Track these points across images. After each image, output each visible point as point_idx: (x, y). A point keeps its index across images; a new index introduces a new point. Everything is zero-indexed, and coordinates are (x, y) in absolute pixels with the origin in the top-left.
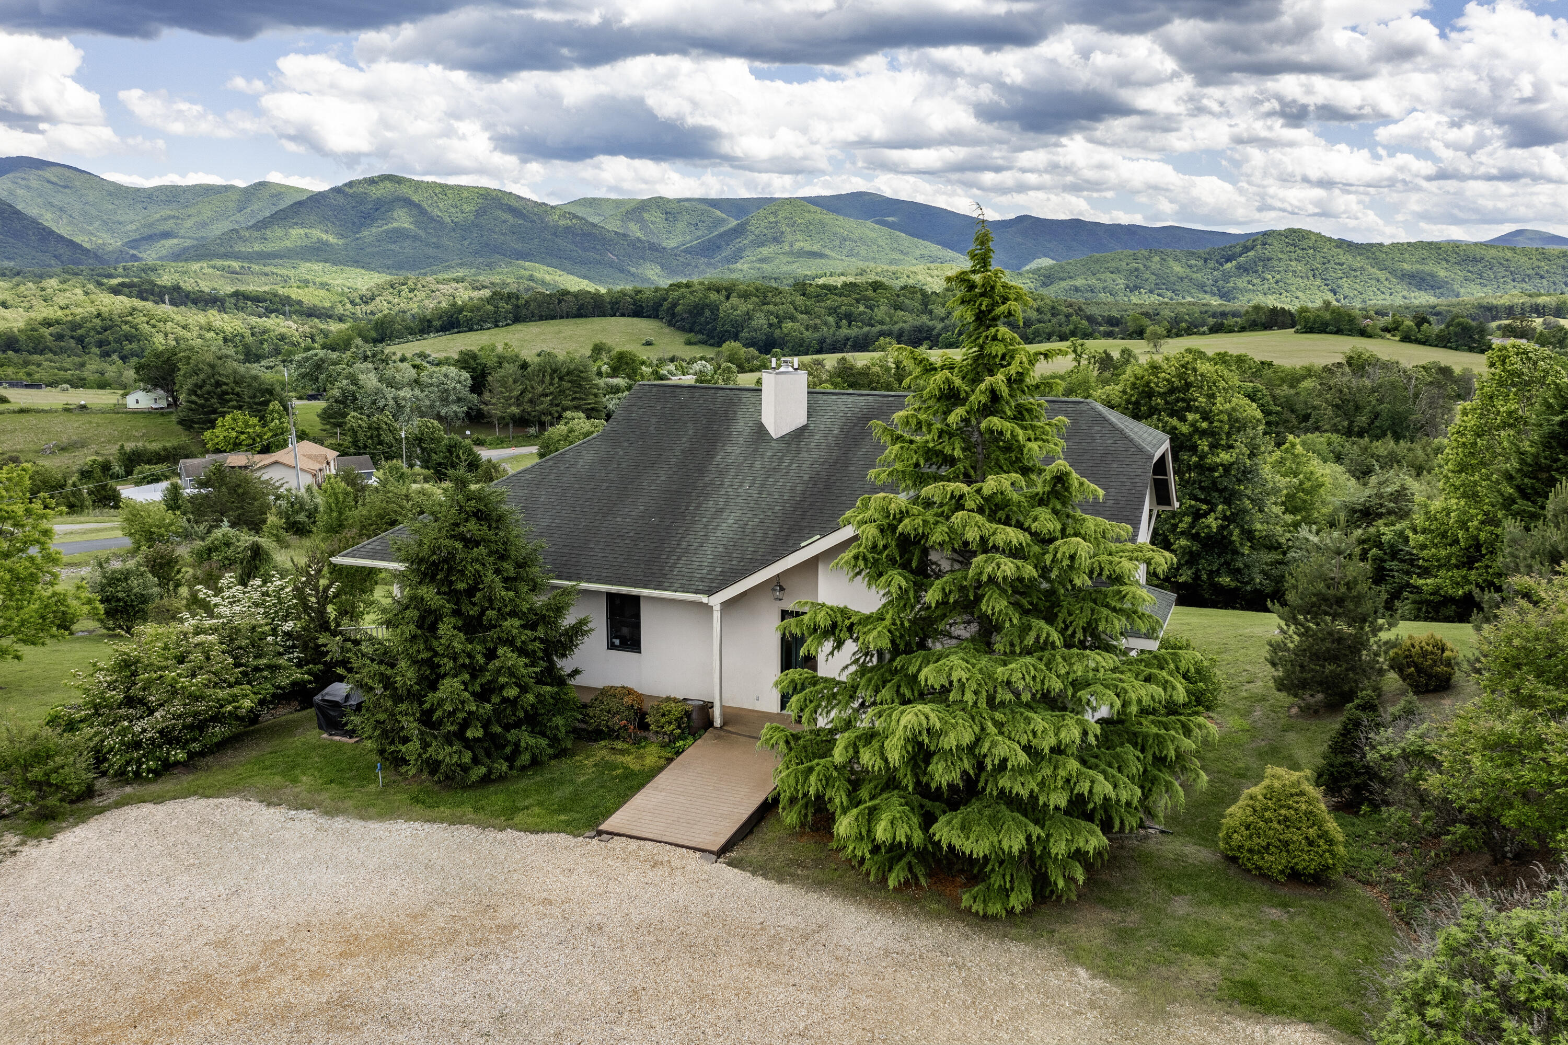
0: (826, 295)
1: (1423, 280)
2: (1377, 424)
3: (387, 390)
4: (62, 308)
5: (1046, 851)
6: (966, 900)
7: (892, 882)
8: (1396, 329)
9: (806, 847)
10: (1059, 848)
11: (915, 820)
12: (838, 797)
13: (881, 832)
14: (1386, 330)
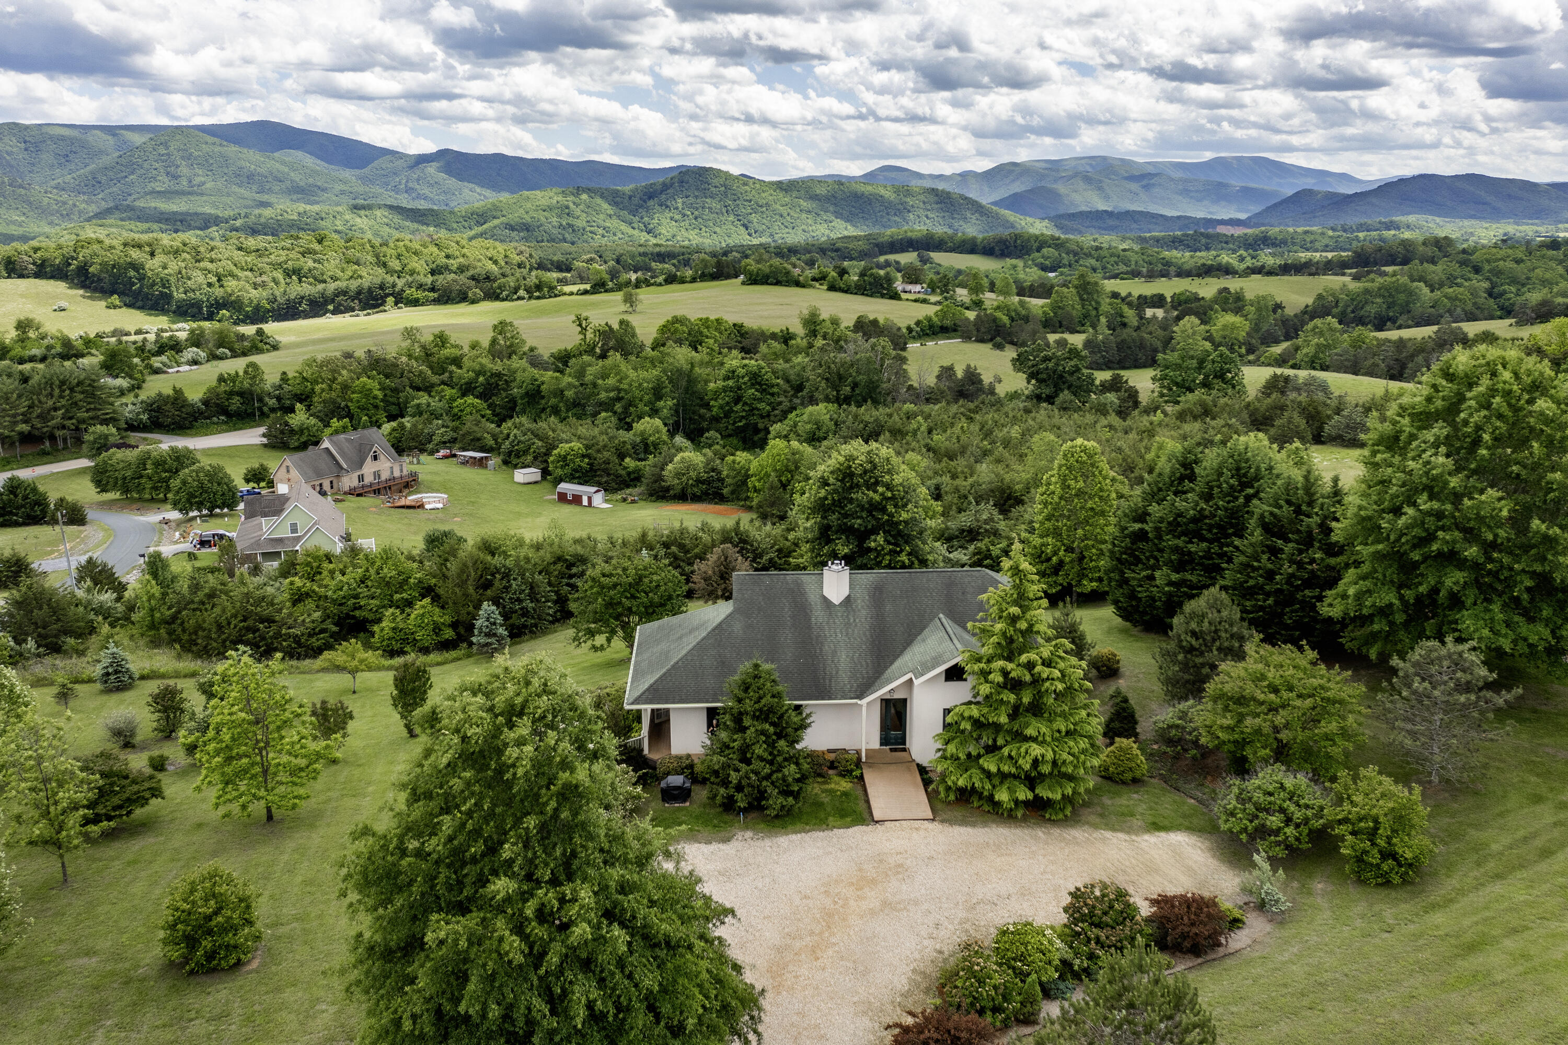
2: (858, 392)
6: (1047, 816)
8: (823, 279)
11: (1027, 789)
13: (1020, 796)
14: (814, 279)
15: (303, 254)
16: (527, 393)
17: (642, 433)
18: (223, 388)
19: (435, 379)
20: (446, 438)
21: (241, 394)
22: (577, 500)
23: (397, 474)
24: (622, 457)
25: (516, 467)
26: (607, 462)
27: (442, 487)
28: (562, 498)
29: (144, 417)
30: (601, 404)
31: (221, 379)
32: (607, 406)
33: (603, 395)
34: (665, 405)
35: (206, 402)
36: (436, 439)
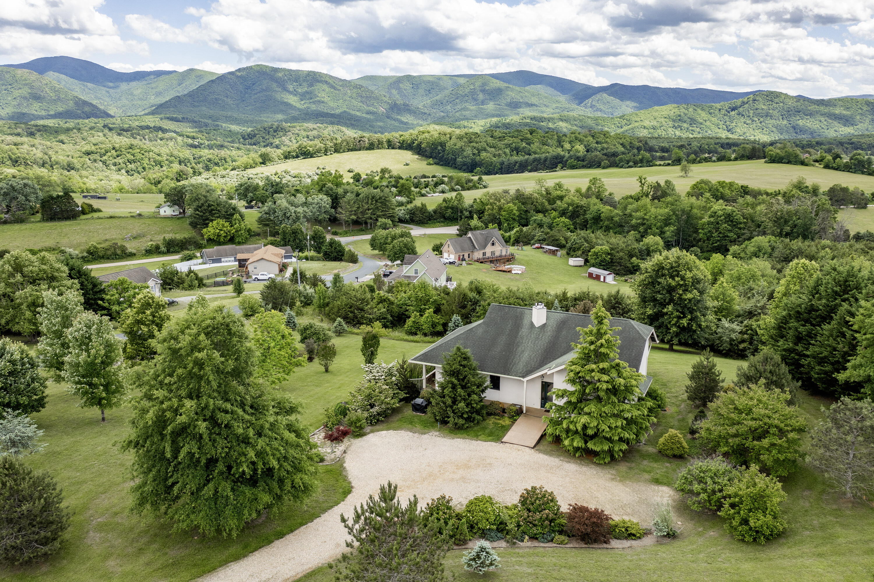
0: (504, 137)
1: (847, 120)
2: (795, 230)
3: (291, 208)
4: (94, 145)
5: (613, 450)
6: (595, 460)
7: (577, 455)
8: (821, 161)
9: (554, 447)
10: (616, 449)
11: (583, 442)
12: (564, 436)
13: (575, 444)
14: (816, 161)
15: (522, 140)
16: (593, 218)
17: (647, 244)
18: (444, 204)
19: (549, 207)
20: (541, 238)
21: (452, 208)
22: (598, 278)
23: (504, 253)
24: (631, 256)
25: (572, 256)
26: (621, 258)
27: (527, 263)
28: (591, 275)
29: (407, 217)
30: (632, 226)
31: (444, 200)
32: (635, 228)
33: (634, 221)
34: (670, 230)
35: (435, 212)
36: (536, 238)
